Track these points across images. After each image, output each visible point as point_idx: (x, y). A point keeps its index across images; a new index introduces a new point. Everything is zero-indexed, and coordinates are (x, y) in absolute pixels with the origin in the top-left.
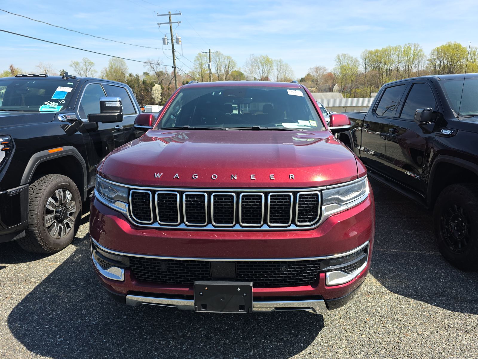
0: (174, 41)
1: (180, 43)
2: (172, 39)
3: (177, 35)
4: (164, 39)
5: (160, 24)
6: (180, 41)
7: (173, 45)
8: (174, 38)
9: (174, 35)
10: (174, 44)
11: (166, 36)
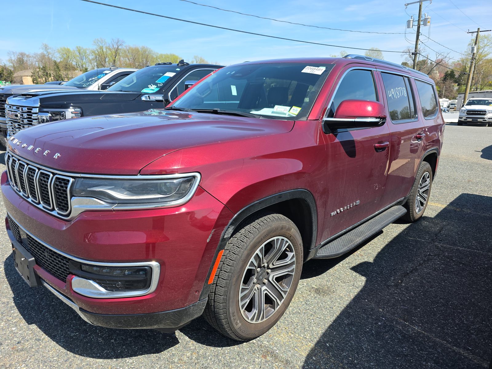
0: (421, 23)
1: (428, 24)
2: (419, 21)
3: (426, 15)
4: (409, 22)
5: (408, 4)
6: (429, 22)
7: (419, 28)
8: (421, 19)
9: (422, 15)
10: (421, 26)
11: (413, 17)
